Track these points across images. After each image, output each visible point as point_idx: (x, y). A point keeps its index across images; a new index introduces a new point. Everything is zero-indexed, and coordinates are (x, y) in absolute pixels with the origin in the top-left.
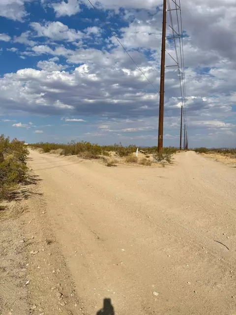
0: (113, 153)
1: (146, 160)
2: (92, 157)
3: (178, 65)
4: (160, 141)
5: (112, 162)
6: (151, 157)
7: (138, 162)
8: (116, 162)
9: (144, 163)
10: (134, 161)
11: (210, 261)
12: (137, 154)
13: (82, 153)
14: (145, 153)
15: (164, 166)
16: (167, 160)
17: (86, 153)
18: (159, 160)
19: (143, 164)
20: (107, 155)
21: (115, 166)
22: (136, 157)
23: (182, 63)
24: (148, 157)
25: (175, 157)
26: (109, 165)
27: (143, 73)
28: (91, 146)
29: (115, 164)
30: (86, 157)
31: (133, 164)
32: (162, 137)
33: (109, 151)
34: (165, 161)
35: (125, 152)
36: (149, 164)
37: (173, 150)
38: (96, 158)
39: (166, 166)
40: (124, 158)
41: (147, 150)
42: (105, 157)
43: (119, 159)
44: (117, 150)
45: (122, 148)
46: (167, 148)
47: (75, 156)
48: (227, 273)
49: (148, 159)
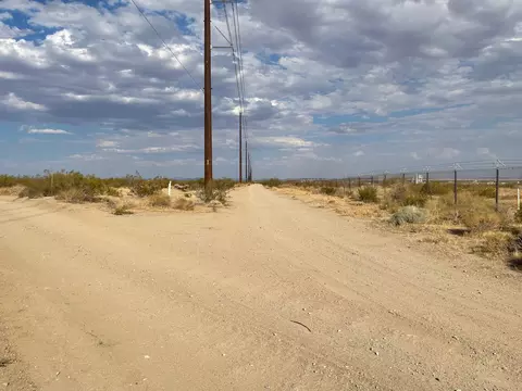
0: (125, 191)
1: (184, 201)
2: (86, 199)
3: (231, 47)
4: (208, 170)
5: (124, 207)
6: (194, 196)
7: (173, 205)
8: (132, 206)
9: (183, 206)
10: (164, 203)
12: (169, 191)
13: (64, 193)
14: (182, 189)
15: (215, 210)
16: (220, 200)
17: (74, 192)
18: (207, 200)
19: (180, 207)
20: (117, 194)
21: (130, 213)
22: (168, 197)
23: (239, 44)
24: (187, 196)
25: (233, 195)
26: (119, 213)
27: (175, 55)
28: (81, 179)
29: (131, 210)
30: (74, 200)
31: (160, 209)
32: (211, 162)
33: (118, 187)
34: (217, 202)
35: (147, 189)
36: (190, 207)
37: (230, 184)
38: (94, 200)
39: (218, 210)
40: (147, 200)
41: (185, 185)
42: (110, 197)
43: (137, 201)
44: (132, 185)
45: (141, 181)
46: (220, 181)
47: (50, 199)
48: (309, 367)
49: (188, 199)
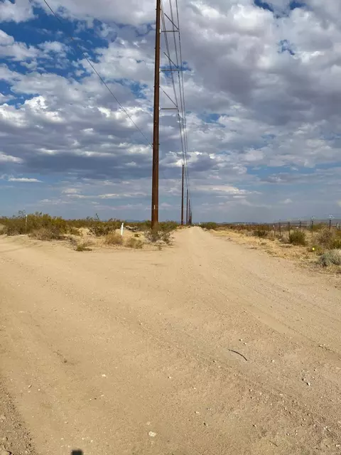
0: (85, 231)
1: (135, 240)
2: (53, 237)
3: (176, 109)
4: (155, 214)
5: (84, 245)
6: (142, 236)
7: (124, 244)
8: (90, 244)
9: (132, 244)
10: (117, 242)
11: (223, 379)
12: (122, 232)
13: (35, 232)
14: (133, 230)
15: (160, 249)
16: (165, 240)
17: (44, 230)
18: (154, 240)
19: (131, 246)
20: (77, 233)
21: (89, 250)
22: (121, 237)
23: (183, 106)
24: (137, 236)
25: (176, 235)
26: (80, 249)
27: (129, 116)
28: (50, 220)
29: (90, 248)
30: (44, 238)
31: (116, 247)
32: (157, 207)
33: (79, 227)
34: (162, 241)
35: (103, 229)
36: (139, 246)
37: (173, 226)
38: (60, 238)
39: (163, 248)
40: (103, 239)
41: (135, 226)
42: (73, 236)
43: (94, 239)
44: (91, 226)
45: (98, 223)
46: (164, 223)
47: (25, 237)
48: (246, 393)
49: (137, 238)
